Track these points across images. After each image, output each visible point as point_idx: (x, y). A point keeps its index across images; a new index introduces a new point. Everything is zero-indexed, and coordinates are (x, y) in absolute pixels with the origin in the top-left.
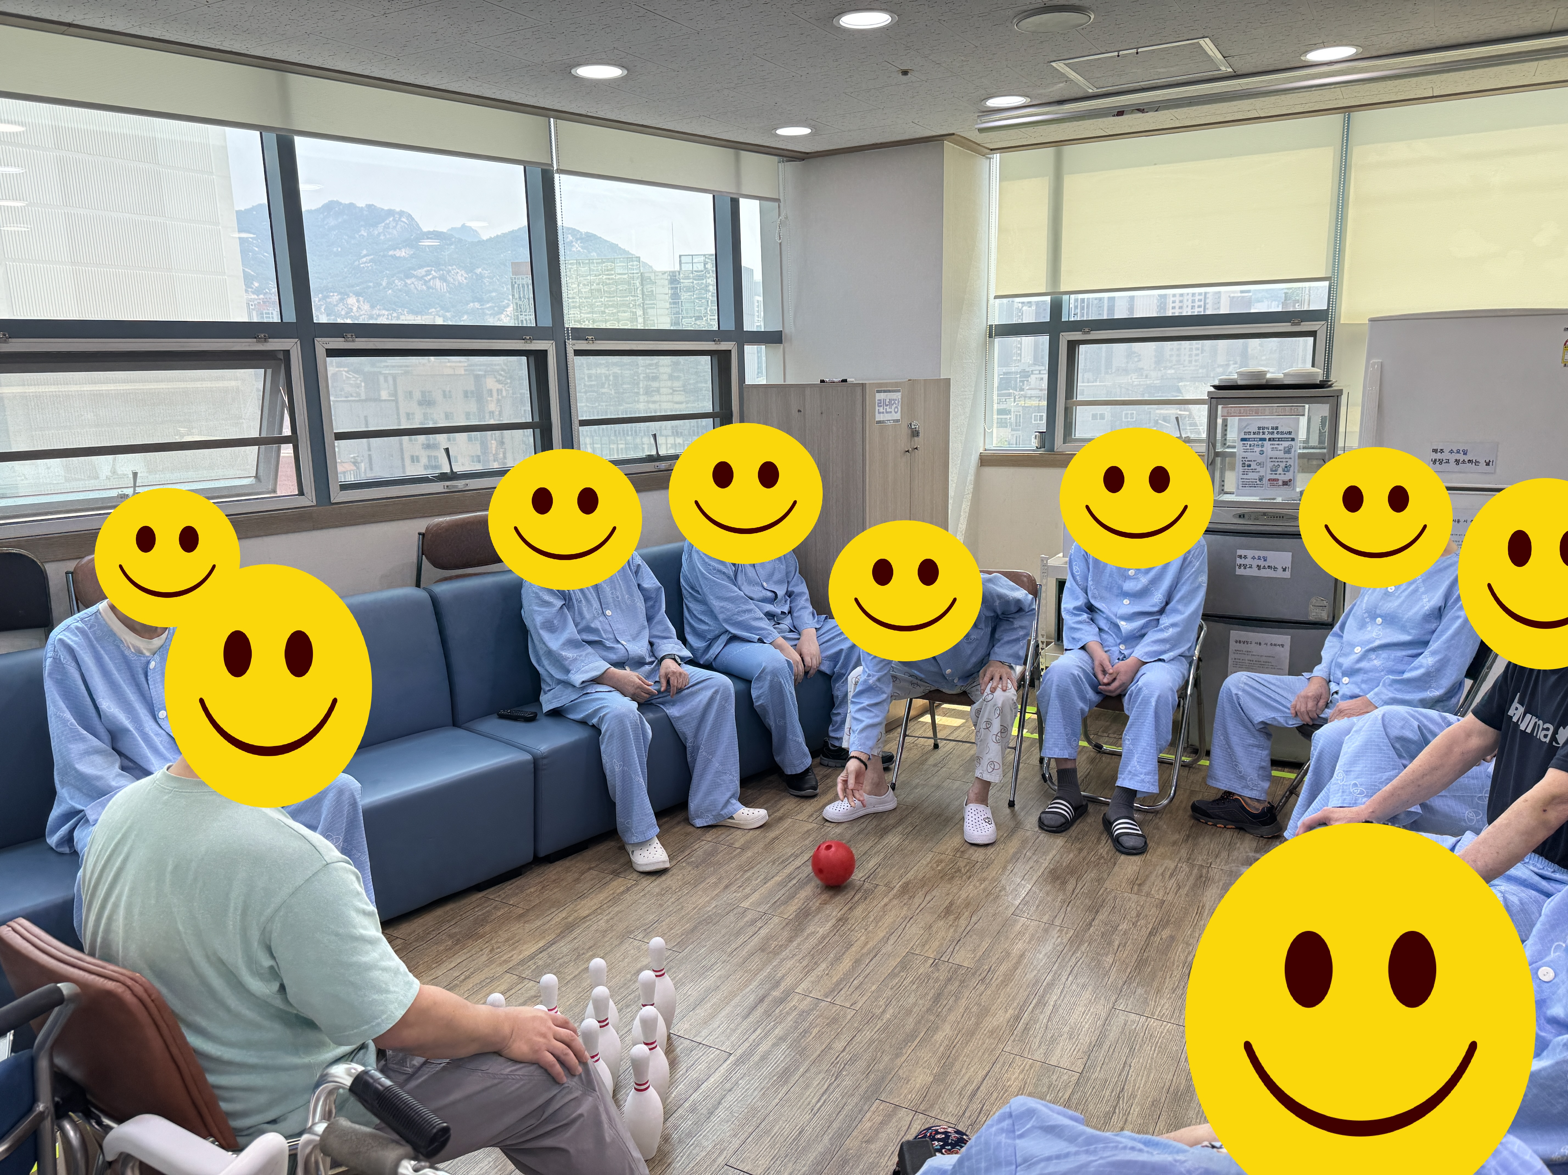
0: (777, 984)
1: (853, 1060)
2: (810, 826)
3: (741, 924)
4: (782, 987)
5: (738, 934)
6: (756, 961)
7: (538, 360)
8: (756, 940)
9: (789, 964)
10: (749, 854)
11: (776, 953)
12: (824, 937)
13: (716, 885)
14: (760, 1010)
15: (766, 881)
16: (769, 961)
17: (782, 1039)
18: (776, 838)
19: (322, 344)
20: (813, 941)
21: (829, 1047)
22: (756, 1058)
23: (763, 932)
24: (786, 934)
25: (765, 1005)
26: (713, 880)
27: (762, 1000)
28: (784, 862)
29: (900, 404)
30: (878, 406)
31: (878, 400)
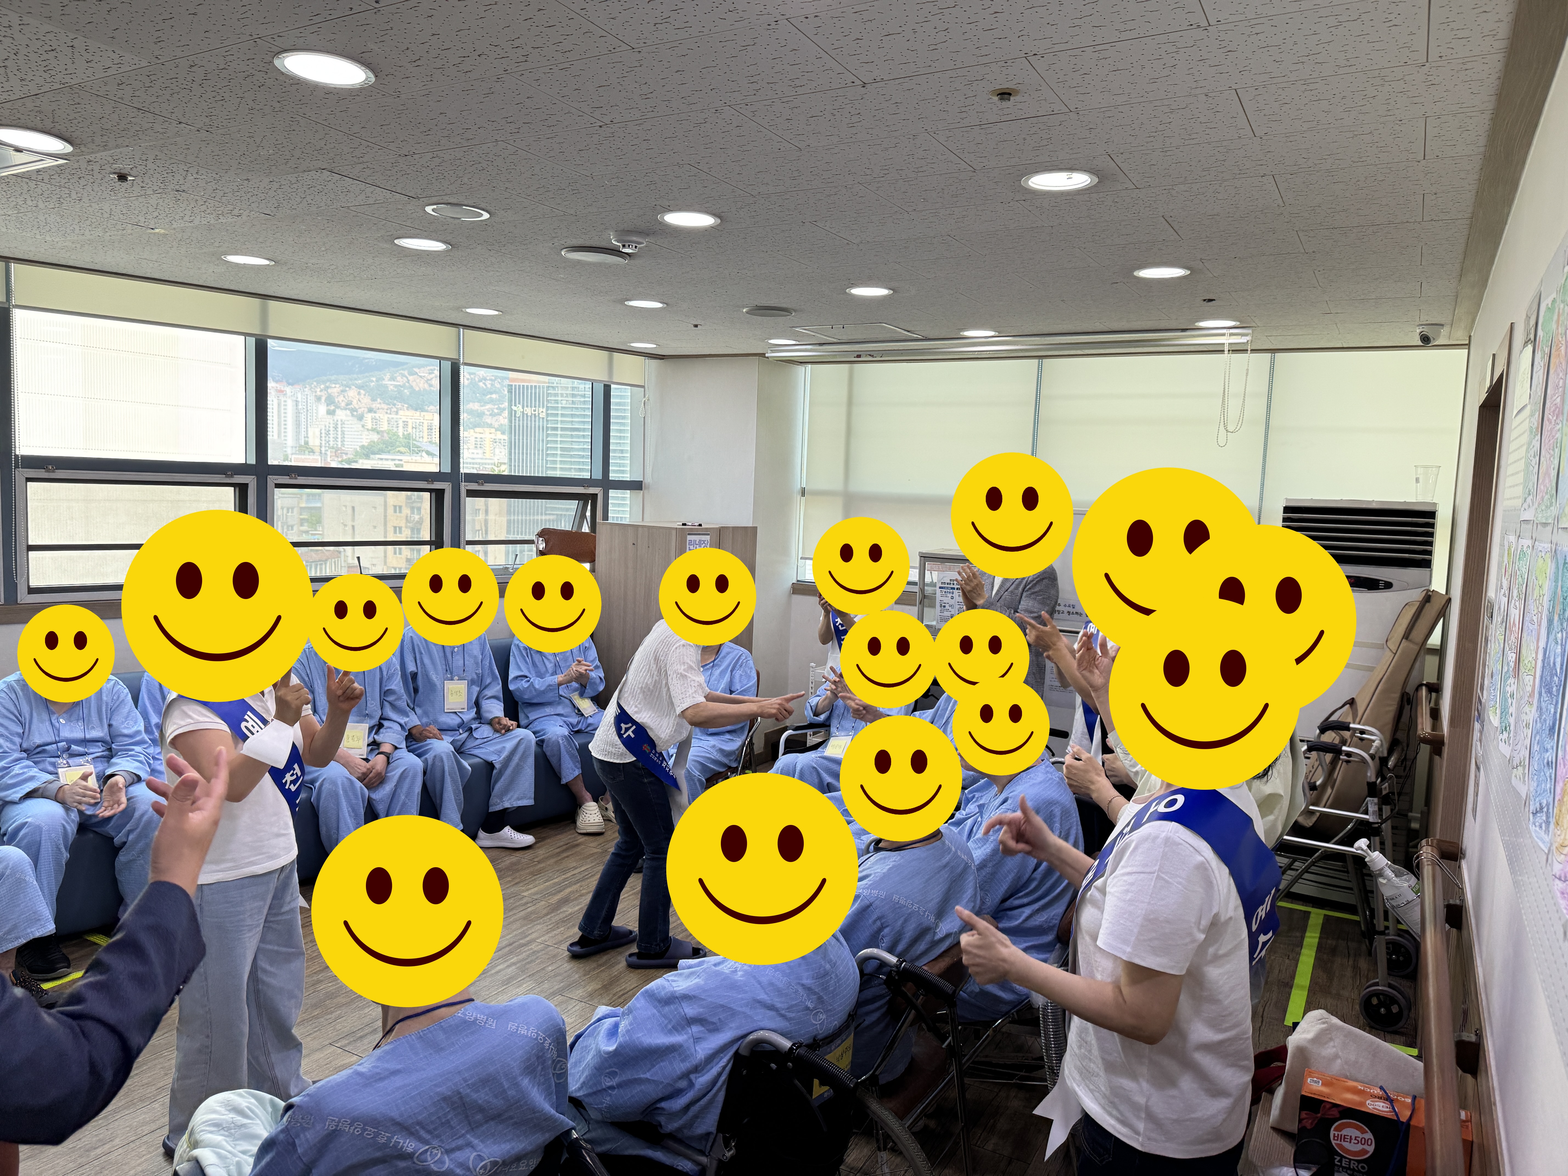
0: (527, 936)
1: (555, 976)
2: (596, 850)
3: (518, 904)
4: (528, 939)
5: (512, 909)
6: (518, 924)
7: (438, 495)
8: (522, 913)
9: (539, 927)
10: (542, 865)
11: (532, 921)
12: (570, 914)
13: (510, 881)
14: (507, 949)
15: (547, 881)
16: (526, 925)
17: (514, 964)
18: (567, 857)
19: (272, 480)
20: (561, 916)
21: (543, 969)
22: (493, 972)
23: (529, 909)
24: (545, 911)
25: (511, 947)
26: (509, 879)
27: (510, 945)
28: (564, 871)
29: (709, 544)
30: (689, 545)
31: (689, 541)
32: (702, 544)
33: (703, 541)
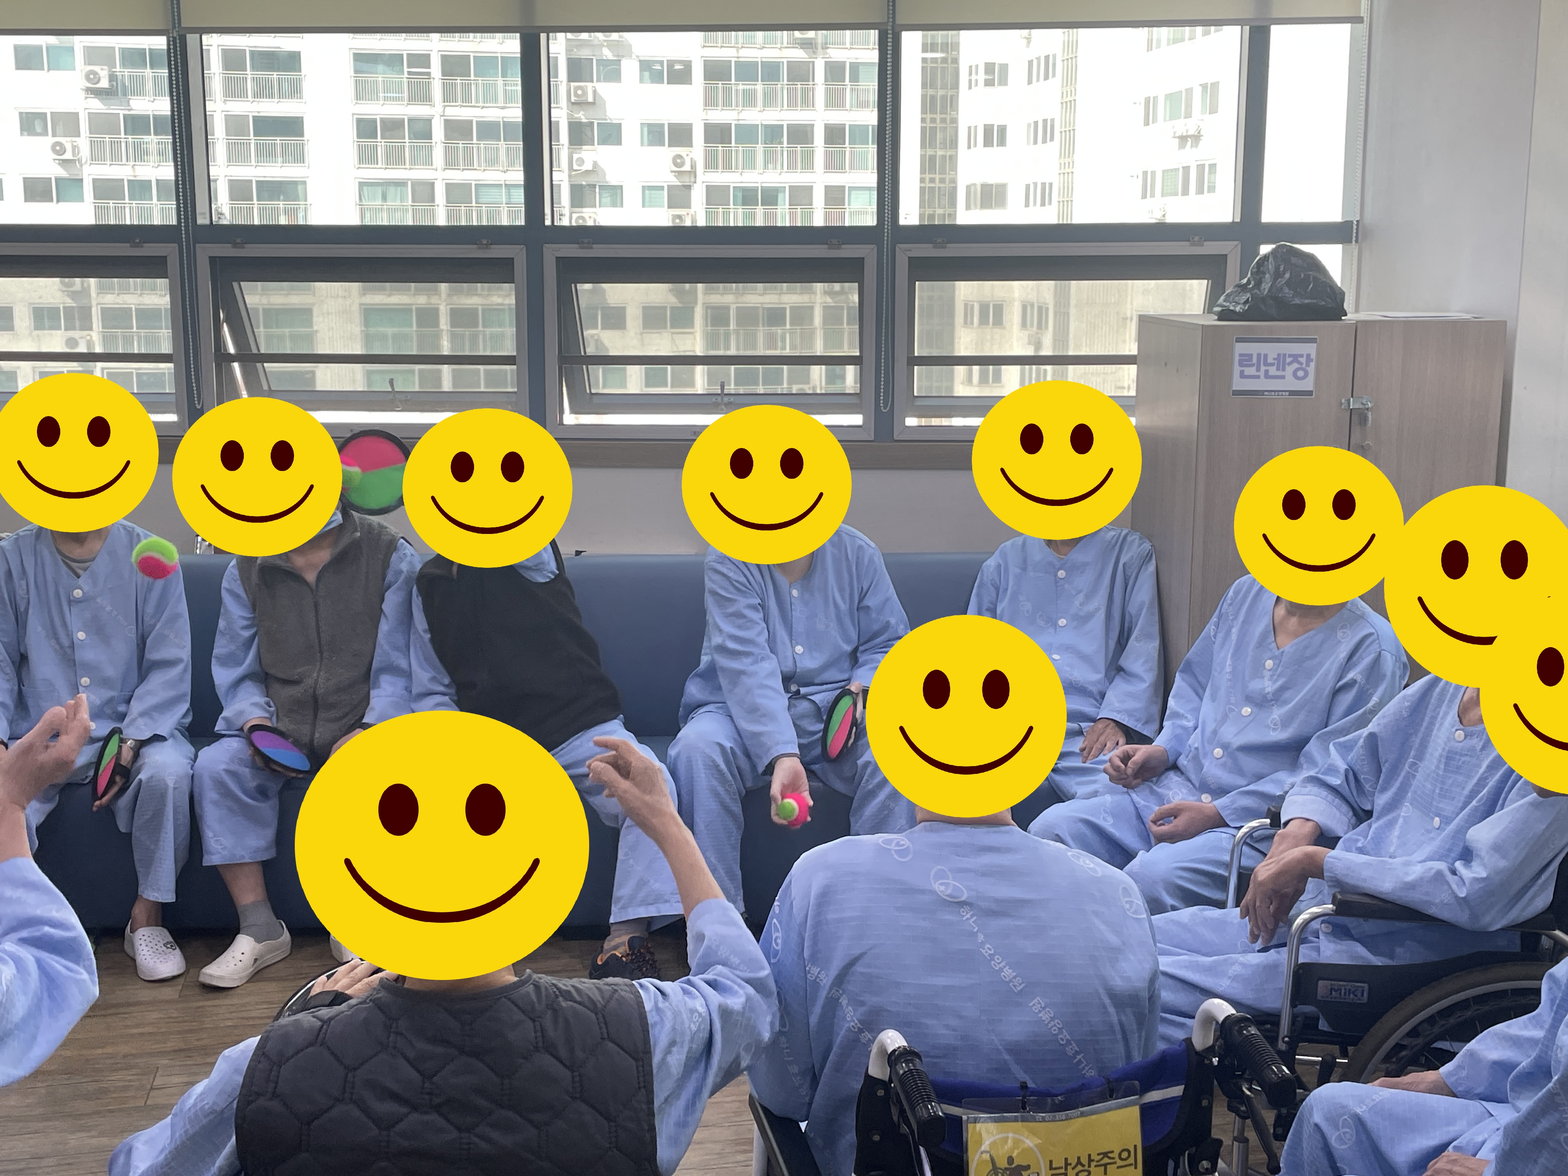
19: (551, 250)
29: (1313, 365)
30: (1241, 365)
31: (1241, 355)
32: (1290, 364)
33: (1290, 356)
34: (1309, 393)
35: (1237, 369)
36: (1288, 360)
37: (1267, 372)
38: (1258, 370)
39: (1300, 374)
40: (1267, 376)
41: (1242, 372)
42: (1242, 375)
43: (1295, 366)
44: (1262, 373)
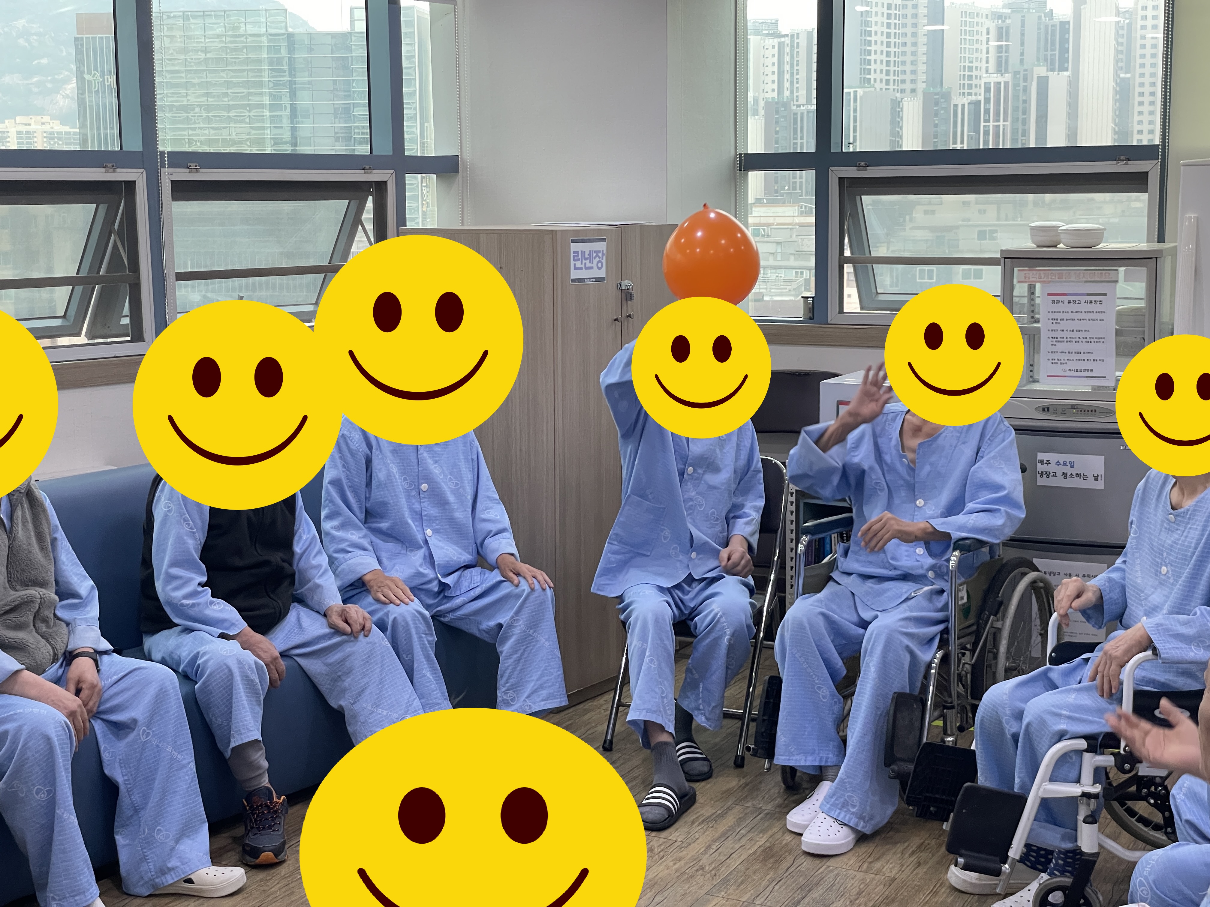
29: (604, 258)
30: (574, 260)
31: (574, 252)
32: (595, 258)
33: (596, 252)
34: (603, 279)
35: (572, 262)
36: (595, 255)
37: (585, 264)
38: (582, 264)
39: (600, 265)
40: (586, 268)
41: (575, 265)
42: (576, 268)
43: (597, 259)
44: (583, 266)
